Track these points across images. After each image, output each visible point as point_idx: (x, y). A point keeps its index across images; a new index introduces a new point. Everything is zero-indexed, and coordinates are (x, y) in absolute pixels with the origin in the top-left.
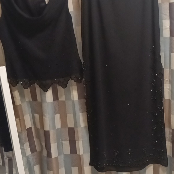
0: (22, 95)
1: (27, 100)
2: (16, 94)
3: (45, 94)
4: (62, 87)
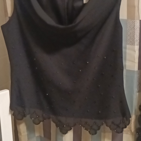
0: (30, 130)
1: (37, 134)
2: (23, 128)
3: (62, 136)
4: (89, 132)
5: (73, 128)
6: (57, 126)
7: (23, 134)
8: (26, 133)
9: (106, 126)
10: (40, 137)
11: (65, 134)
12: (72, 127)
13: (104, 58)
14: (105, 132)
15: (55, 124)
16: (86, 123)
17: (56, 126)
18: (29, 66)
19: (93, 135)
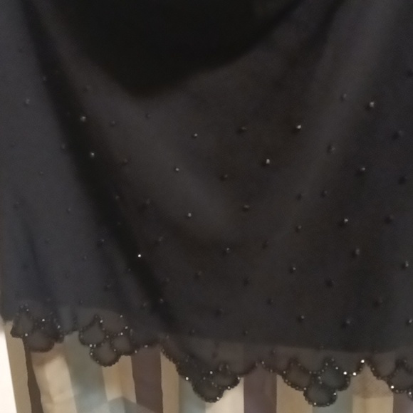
4: (306, 394)
5: (242, 380)
6: (182, 371)
7: (57, 398)
8: (70, 393)
9: (375, 375)
10: (125, 401)
11: (215, 400)
12: (241, 375)
13: (368, 107)
14: (365, 393)
15: (174, 365)
16: (294, 361)
17: (177, 373)
18: (63, 147)
19: (320, 405)
